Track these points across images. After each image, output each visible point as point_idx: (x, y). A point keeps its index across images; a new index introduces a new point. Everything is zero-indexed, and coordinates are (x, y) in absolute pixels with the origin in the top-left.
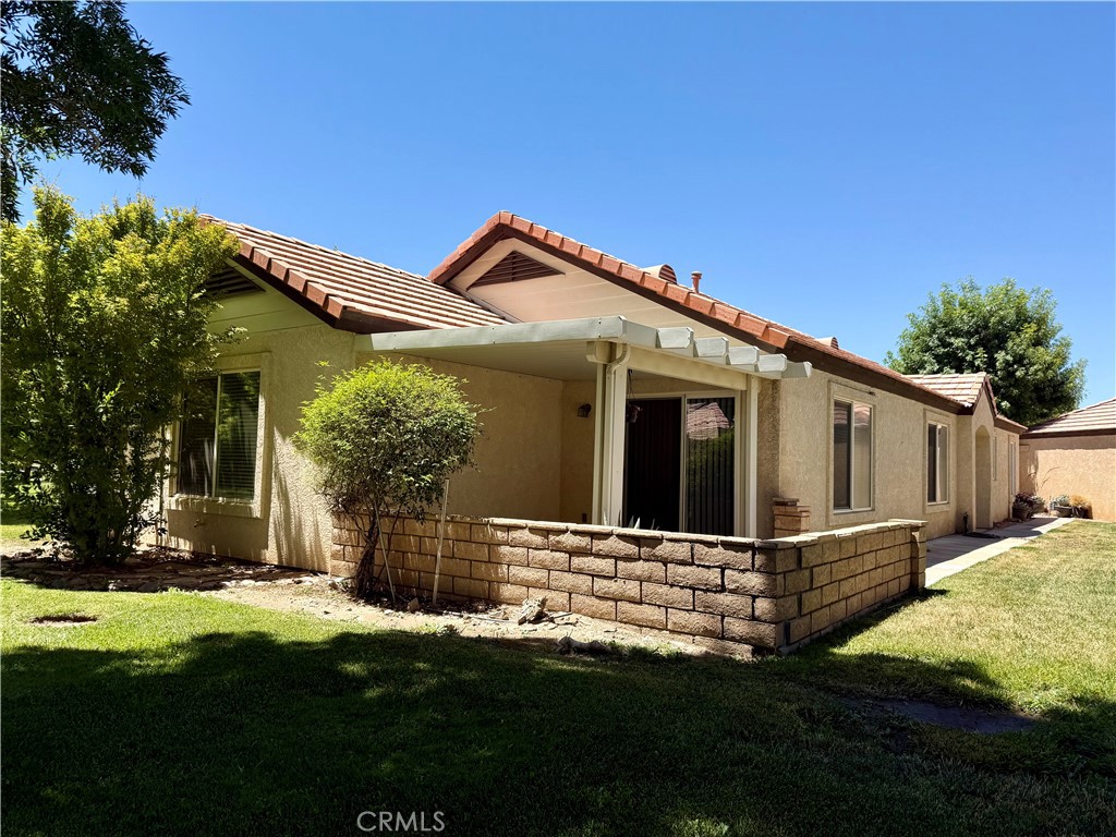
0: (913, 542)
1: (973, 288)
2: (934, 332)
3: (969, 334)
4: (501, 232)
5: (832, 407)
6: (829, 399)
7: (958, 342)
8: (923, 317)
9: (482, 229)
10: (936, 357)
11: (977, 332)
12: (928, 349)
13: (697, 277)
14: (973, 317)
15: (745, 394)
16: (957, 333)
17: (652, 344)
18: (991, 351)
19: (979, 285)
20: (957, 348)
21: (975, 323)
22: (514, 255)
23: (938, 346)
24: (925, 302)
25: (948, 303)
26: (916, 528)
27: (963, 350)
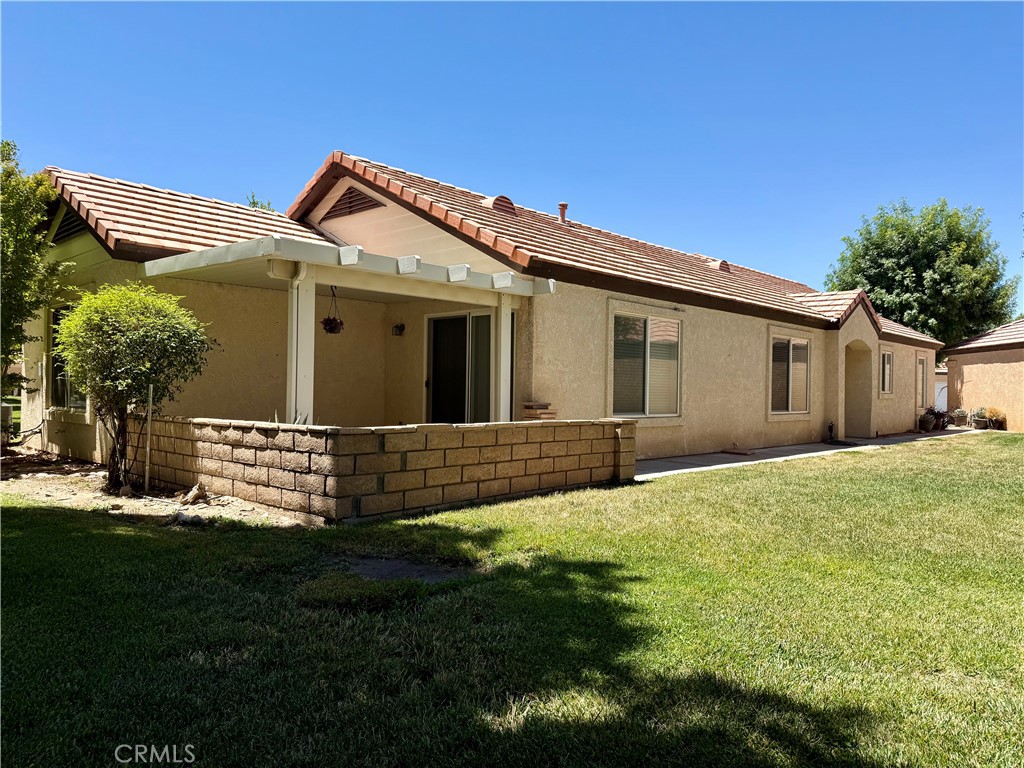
0: (616, 437)
1: (905, 210)
2: (866, 254)
3: (899, 255)
4: (336, 171)
5: (612, 325)
6: (607, 314)
7: (888, 263)
8: (858, 240)
9: (321, 169)
10: (868, 278)
11: (907, 252)
12: (860, 271)
13: (564, 207)
14: (903, 238)
15: (497, 309)
16: (888, 255)
17: (336, 262)
18: (919, 272)
19: (911, 206)
20: (888, 269)
21: (906, 243)
22: (351, 190)
23: (871, 267)
24: (861, 226)
25: (884, 226)
26: (618, 425)
27: (894, 270)
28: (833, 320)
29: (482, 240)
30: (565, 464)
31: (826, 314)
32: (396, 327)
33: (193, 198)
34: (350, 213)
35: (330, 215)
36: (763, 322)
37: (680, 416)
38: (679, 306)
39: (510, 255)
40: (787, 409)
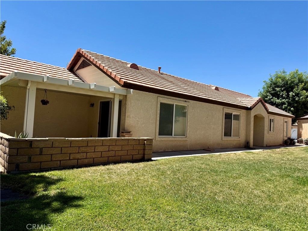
0: (144, 144)
1: (284, 72)
2: (271, 86)
3: (281, 87)
4: (79, 55)
5: (159, 106)
6: (157, 102)
7: (278, 89)
8: (268, 82)
9: (75, 54)
10: (271, 94)
11: (284, 86)
13: (160, 68)
14: (283, 81)
15: (114, 99)
16: (278, 87)
17: (42, 81)
18: (288, 92)
19: (286, 71)
20: (278, 91)
21: (284, 83)
22: (84, 61)
23: (272, 91)
24: (269, 77)
25: (277, 78)
26: (145, 140)
27: (280, 92)
28: (249, 107)
29: (112, 76)
30: (121, 153)
31: (247, 105)
32: (91, 104)
33: (34, 62)
34: (83, 68)
35: (79, 69)
36: (222, 107)
37: (186, 137)
38: (187, 100)
39: (119, 81)
40: (231, 136)
